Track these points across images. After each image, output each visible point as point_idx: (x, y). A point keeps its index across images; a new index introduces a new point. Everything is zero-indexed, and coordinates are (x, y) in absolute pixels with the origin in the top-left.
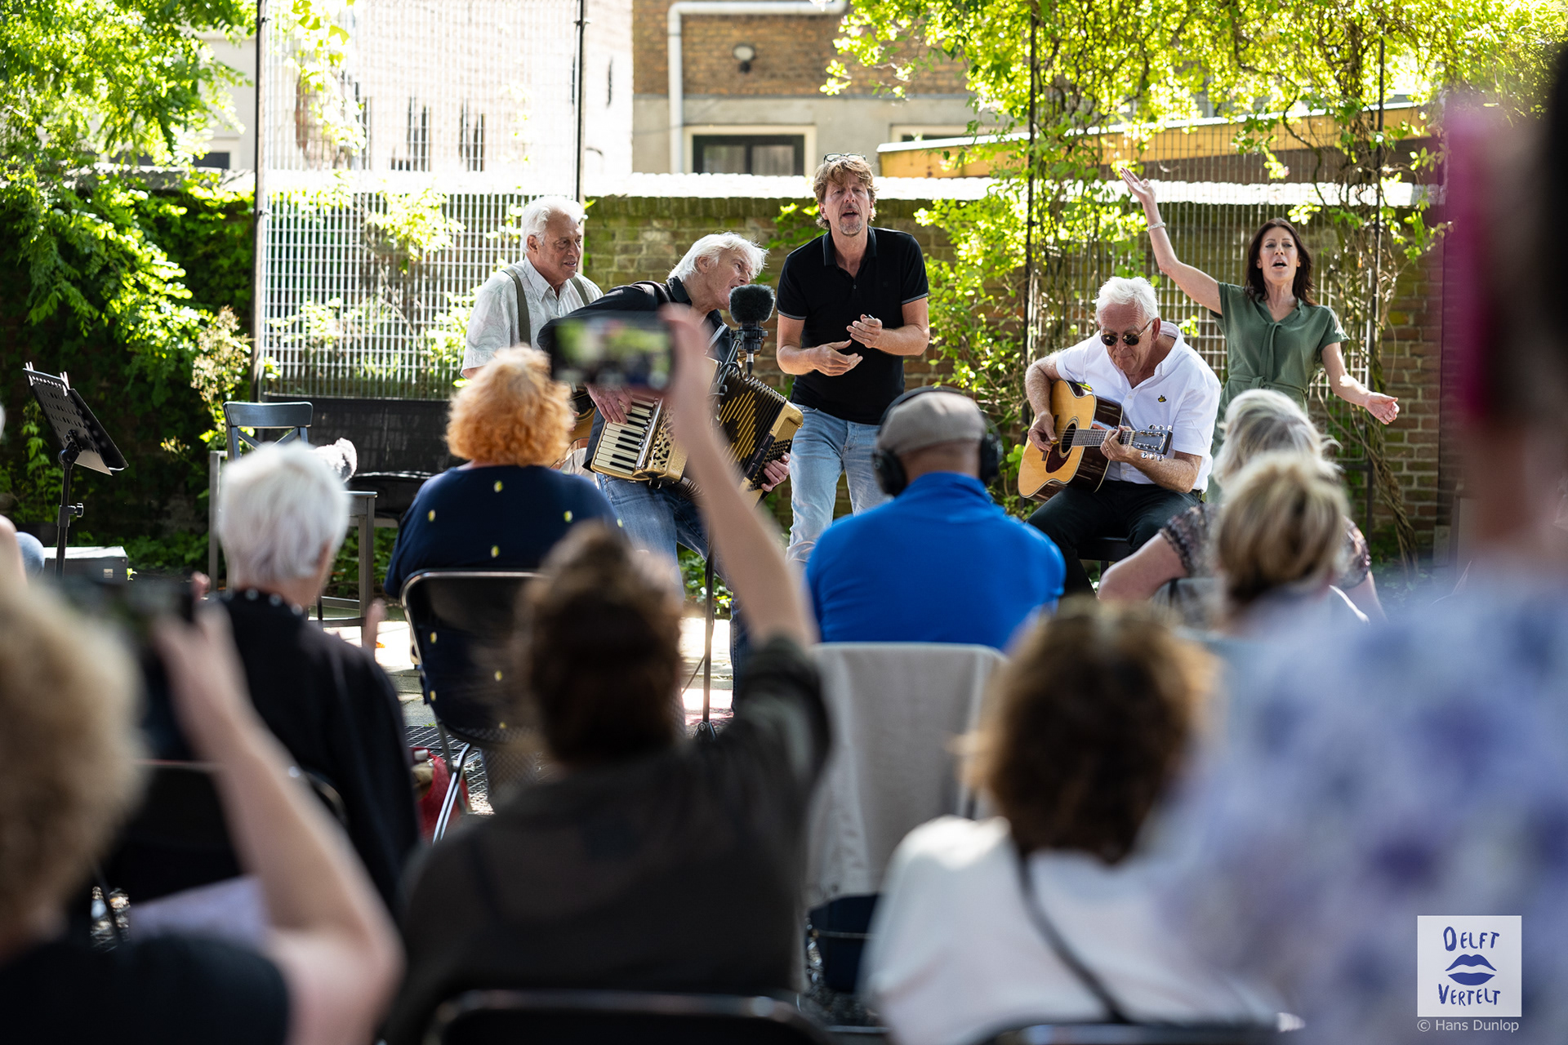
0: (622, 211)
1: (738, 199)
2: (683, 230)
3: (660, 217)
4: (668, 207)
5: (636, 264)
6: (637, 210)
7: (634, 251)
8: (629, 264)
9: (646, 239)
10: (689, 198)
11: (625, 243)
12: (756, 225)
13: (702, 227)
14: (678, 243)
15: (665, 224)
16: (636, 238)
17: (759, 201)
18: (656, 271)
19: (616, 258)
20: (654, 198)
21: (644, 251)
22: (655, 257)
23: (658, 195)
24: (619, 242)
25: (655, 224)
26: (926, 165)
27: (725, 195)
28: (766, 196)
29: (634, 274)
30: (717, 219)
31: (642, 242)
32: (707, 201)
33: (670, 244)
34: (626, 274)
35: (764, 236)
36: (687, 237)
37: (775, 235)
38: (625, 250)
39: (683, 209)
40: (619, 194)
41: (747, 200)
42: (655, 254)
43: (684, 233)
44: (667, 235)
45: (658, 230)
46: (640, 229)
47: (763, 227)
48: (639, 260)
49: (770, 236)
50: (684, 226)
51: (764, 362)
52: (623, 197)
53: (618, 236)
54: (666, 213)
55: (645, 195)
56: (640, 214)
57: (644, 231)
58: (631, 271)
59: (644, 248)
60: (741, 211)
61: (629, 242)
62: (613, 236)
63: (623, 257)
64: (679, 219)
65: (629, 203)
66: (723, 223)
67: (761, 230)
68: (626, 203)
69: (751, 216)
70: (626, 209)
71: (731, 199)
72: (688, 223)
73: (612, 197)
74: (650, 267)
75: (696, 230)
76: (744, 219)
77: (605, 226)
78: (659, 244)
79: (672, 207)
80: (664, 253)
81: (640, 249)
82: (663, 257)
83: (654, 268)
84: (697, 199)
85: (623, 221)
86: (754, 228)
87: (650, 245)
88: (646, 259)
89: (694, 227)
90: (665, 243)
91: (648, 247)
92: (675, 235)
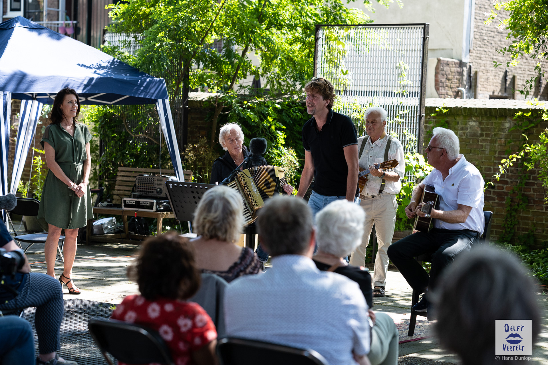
0: (460, 114)
1: (502, 109)
2: (483, 121)
4: (476, 112)
5: (466, 135)
6: (465, 113)
7: (465, 129)
8: (463, 135)
9: (470, 125)
10: (484, 108)
11: (462, 126)
12: (510, 120)
15: (477, 119)
16: (466, 124)
19: (459, 132)
20: (471, 108)
21: (469, 130)
22: (473, 132)
24: (460, 126)
25: (473, 119)
27: (497, 107)
29: (465, 138)
30: (496, 117)
32: (490, 109)
33: (479, 127)
34: (462, 138)
35: (513, 124)
36: (485, 124)
38: (462, 129)
39: (482, 113)
40: (459, 106)
41: (506, 109)
44: (477, 123)
45: (474, 121)
46: (468, 120)
49: (516, 125)
51: (512, 175)
52: (461, 107)
53: (460, 123)
54: (476, 114)
55: (468, 107)
56: (467, 115)
57: (469, 121)
58: (464, 137)
60: (503, 114)
61: (464, 126)
62: (458, 123)
63: (462, 131)
64: (482, 117)
65: (462, 110)
68: (461, 110)
70: (461, 112)
72: (485, 118)
73: (456, 107)
74: (470, 136)
75: (488, 121)
76: (506, 117)
77: (455, 119)
78: (474, 126)
79: (478, 112)
80: (476, 131)
81: (468, 129)
82: (475, 132)
83: (473, 137)
84: (487, 109)
85: (462, 117)
86: (509, 121)
87: (471, 127)
88: (470, 133)
89: (487, 120)
90: (477, 126)
91: (470, 128)
92: (480, 123)
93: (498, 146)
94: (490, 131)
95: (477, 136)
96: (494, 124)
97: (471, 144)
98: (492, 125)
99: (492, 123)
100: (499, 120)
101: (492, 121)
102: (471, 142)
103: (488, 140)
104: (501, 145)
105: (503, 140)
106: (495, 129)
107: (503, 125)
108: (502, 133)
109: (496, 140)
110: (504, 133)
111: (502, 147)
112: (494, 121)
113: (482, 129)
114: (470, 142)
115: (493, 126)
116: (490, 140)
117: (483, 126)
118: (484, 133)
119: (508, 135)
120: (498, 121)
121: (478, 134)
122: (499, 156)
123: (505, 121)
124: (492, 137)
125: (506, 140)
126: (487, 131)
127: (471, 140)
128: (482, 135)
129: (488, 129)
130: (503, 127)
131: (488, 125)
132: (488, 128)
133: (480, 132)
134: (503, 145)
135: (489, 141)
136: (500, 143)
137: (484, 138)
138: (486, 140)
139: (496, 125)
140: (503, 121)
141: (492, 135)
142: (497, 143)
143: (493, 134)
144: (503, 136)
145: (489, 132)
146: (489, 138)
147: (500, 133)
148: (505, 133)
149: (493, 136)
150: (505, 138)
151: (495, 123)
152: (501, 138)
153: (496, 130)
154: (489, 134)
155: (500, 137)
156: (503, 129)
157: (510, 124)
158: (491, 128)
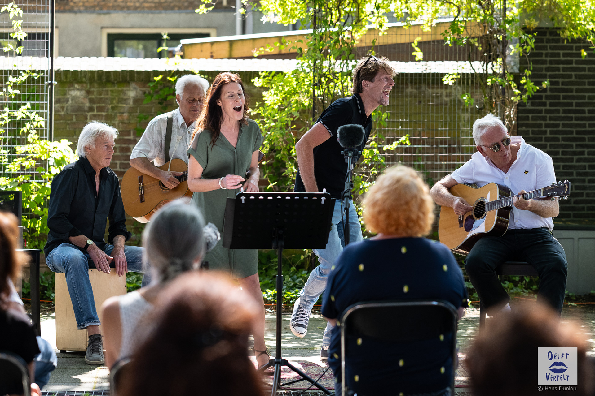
1: (127, 71)
2: (92, 89)
3: (80, 82)
4: (85, 77)
5: (65, 109)
6: (66, 78)
7: (64, 102)
8: (61, 110)
9: (71, 95)
10: (98, 71)
12: (136, 86)
13: (105, 87)
14: (90, 97)
15: (82, 86)
16: (65, 94)
17: (139, 72)
18: (77, 113)
20: (77, 71)
21: (70, 102)
22: (76, 105)
23: (79, 69)
25: (76, 86)
26: (210, 51)
27: (119, 69)
28: (143, 69)
29: (64, 115)
30: (113, 83)
31: (69, 96)
33: (87, 97)
34: (60, 115)
35: (141, 92)
36: (95, 93)
37: (147, 92)
39: (94, 77)
41: (132, 72)
42: (76, 103)
43: (94, 91)
44: (83, 92)
45: (78, 89)
46: (67, 89)
47: (140, 87)
48: (67, 107)
49: (145, 93)
50: (93, 87)
54: (84, 80)
55: (72, 69)
56: (69, 80)
57: (69, 90)
58: (62, 113)
59: (70, 100)
60: (128, 78)
61: (61, 97)
64: (91, 83)
65: (62, 74)
66: (116, 85)
67: (139, 89)
68: (60, 74)
69: (134, 81)
71: (123, 71)
72: (96, 85)
74: (73, 111)
75: (101, 89)
76: (129, 83)
78: (79, 97)
79: (87, 76)
80: (82, 103)
81: (67, 101)
82: (81, 105)
83: (76, 112)
84: (103, 71)
86: (135, 88)
87: (74, 98)
88: (71, 107)
89: (99, 88)
90: (82, 97)
91: (72, 99)
92: (88, 92)
93: (119, 123)
94: (104, 102)
95: (84, 111)
96: (110, 93)
97: (74, 123)
98: (107, 94)
99: (107, 91)
100: (119, 87)
101: (106, 89)
102: (74, 120)
103: (102, 115)
104: (123, 123)
105: (126, 115)
106: (112, 99)
107: (125, 94)
108: (124, 105)
109: (115, 115)
110: (127, 104)
111: (125, 125)
112: (111, 89)
113: (91, 101)
114: (72, 120)
115: (109, 96)
116: (105, 116)
117: (93, 97)
118: (95, 106)
119: (133, 108)
120: (116, 88)
121: (86, 108)
122: (121, 137)
123: (128, 88)
124: (107, 111)
125: (130, 116)
126: (99, 103)
127: (74, 117)
128: (91, 109)
129: (100, 101)
130: (125, 97)
131: (101, 95)
132: (102, 98)
133: (88, 105)
134: (126, 122)
135: (104, 118)
136: (121, 119)
137: (95, 113)
138: (99, 115)
139: (115, 94)
140: (125, 89)
141: (108, 109)
142: (117, 119)
143: (110, 107)
144: (126, 109)
145: (103, 105)
146: (104, 114)
147: (120, 105)
148: (128, 106)
149: (110, 110)
150: (129, 113)
151: (112, 91)
152: (123, 113)
153: (114, 102)
154: (103, 107)
155: (122, 111)
156: (126, 100)
157: (136, 92)
158: (107, 99)
